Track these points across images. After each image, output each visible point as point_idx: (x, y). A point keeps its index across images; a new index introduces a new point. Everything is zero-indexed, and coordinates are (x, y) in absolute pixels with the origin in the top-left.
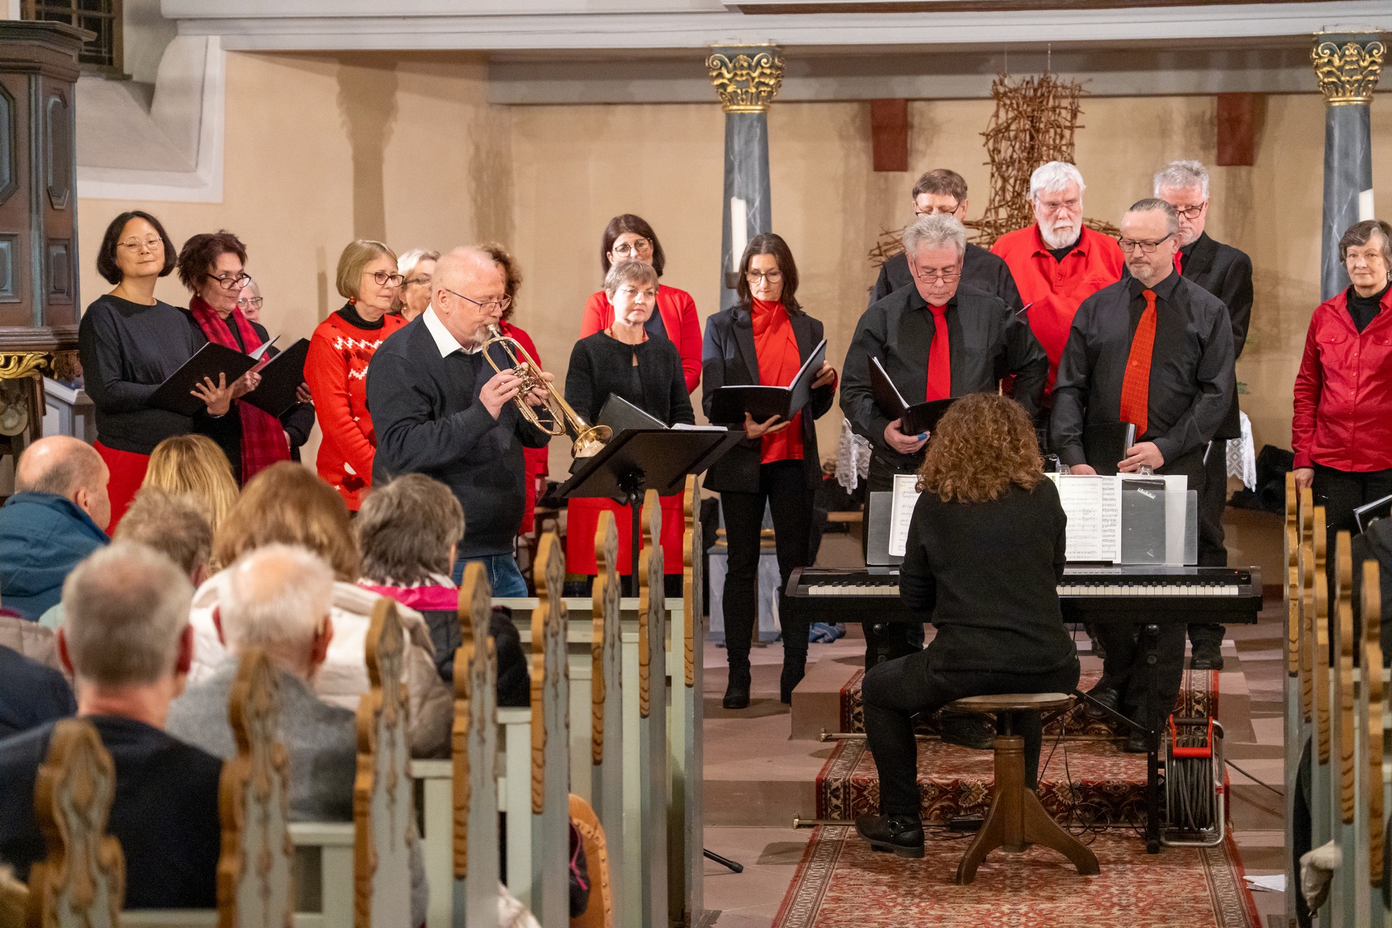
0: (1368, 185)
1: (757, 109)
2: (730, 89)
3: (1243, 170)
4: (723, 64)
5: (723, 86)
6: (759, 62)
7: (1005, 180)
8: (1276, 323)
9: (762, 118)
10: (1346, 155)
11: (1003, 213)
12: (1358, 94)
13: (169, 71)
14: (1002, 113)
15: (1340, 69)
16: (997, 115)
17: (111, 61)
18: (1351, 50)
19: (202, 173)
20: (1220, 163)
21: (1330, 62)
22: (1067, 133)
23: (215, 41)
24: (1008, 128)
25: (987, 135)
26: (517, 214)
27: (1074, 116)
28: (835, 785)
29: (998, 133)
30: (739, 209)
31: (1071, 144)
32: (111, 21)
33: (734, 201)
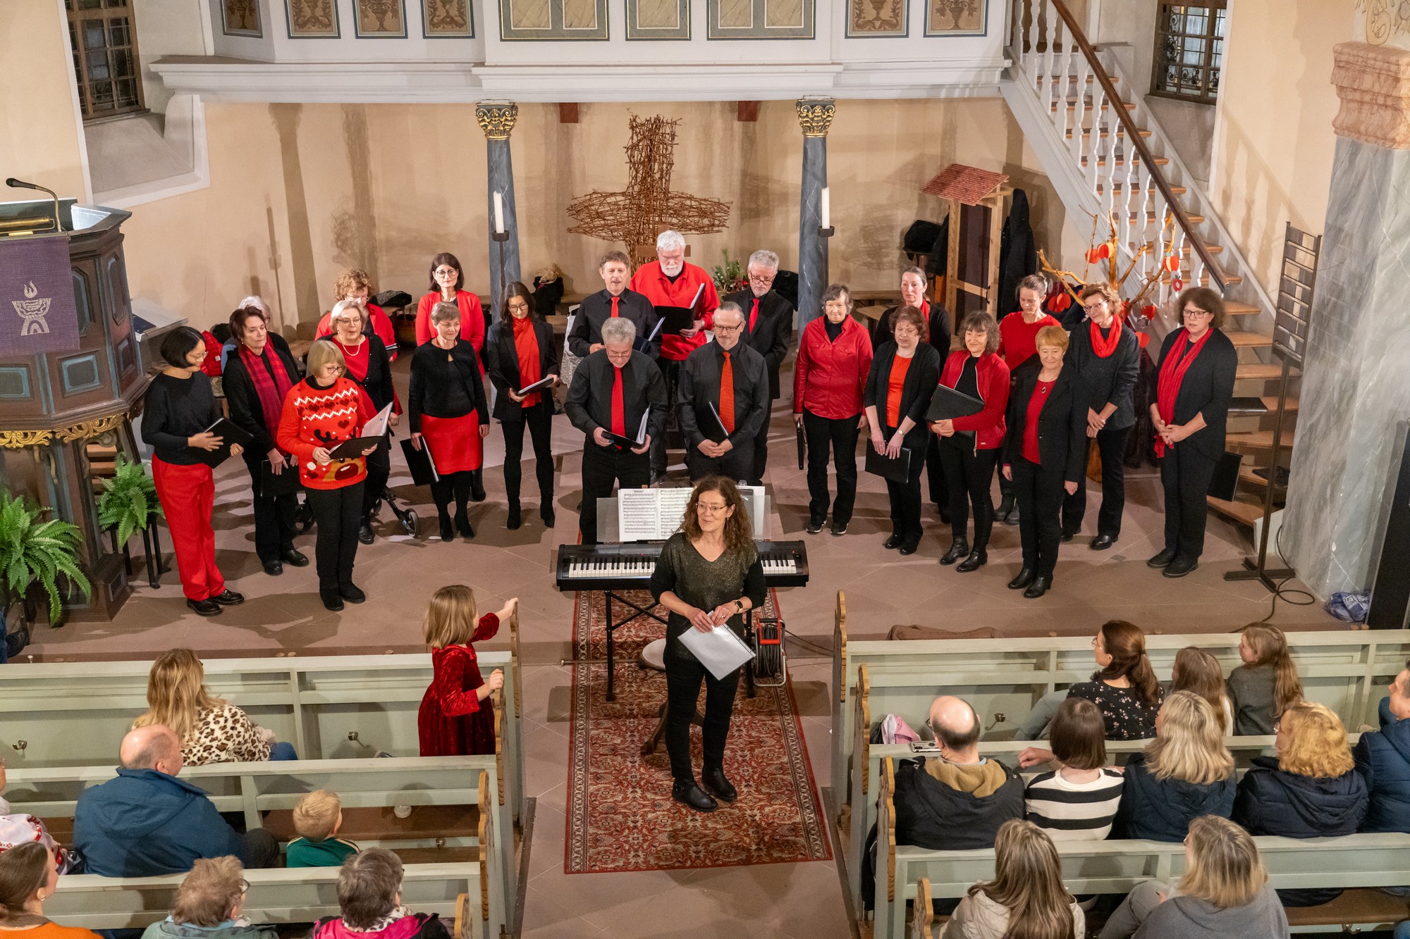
0: (825, 186)
1: (504, 137)
2: (490, 127)
3: (751, 124)
4: (485, 114)
5: (485, 126)
6: (504, 114)
7: (637, 172)
8: (767, 202)
9: (507, 142)
10: (814, 164)
11: (636, 188)
12: (821, 132)
13: (171, 114)
14: (635, 137)
15: (812, 119)
16: (632, 138)
17: (137, 102)
18: (818, 110)
19: (197, 172)
20: (739, 119)
21: (807, 116)
22: (669, 148)
23: (197, 97)
24: (638, 145)
25: (628, 149)
26: (371, 145)
27: (673, 139)
28: (582, 643)
29: (634, 147)
30: (498, 198)
31: (671, 153)
32: (134, 80)
33: (495, 193)
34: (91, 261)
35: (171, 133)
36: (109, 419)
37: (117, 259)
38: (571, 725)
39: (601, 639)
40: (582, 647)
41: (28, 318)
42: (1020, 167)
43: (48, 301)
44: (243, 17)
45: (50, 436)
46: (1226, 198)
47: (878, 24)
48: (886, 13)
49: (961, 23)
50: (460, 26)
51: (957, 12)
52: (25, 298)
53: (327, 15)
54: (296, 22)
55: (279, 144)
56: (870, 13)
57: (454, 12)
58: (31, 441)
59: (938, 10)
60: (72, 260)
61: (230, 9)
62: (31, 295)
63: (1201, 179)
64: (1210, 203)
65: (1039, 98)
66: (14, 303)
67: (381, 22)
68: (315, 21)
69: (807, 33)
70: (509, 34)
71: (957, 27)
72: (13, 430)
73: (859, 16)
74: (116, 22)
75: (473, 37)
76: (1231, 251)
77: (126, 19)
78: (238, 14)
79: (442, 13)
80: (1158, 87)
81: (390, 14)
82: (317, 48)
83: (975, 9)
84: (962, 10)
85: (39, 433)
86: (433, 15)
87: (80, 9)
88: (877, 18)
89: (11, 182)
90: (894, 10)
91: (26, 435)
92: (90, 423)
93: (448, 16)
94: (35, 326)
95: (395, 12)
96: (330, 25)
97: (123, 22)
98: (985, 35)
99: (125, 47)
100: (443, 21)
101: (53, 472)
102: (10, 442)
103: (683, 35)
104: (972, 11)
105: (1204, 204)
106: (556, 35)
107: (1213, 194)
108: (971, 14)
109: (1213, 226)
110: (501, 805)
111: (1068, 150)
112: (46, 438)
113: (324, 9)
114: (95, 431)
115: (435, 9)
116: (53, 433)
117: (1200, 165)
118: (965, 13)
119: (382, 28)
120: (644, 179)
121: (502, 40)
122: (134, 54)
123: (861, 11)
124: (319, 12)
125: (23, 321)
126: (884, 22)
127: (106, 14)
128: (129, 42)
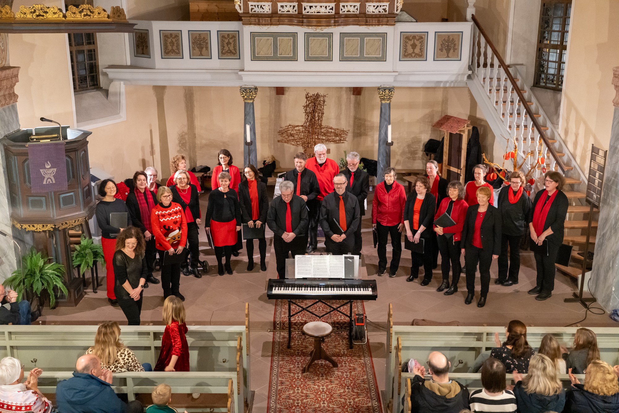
0: (390, 124)
1: (251, 101)
2: (245, 97)
3: (359, 96)
4: (243, 91)
5: (243, 96)
6: (252, 91)
7: (308, 117)
8: (365, 130)
9: (253, 103)
10: (385, 114)
11: (308, 124)
12: (388, 101)
13: (111, 90)
14: (308, 102)
15: (384, 95)
16: (306, 102)
17: (97, 84)
18: (387, 91)
19: (121, 114)
20: (353, 94)
21: (382, 94)
22: (322, 107)
23: (122, 83)
24: (309, 105)
25: (304, 107)
27: (324, 103)
28: (278, 322)
29: (307, 106)
30: (248, 127)
31: (323, 109)
32: (96, 75)
33: (247, 125)
34: (74, 153)
35: (111, 98)
36: (78, 220)
37: (85, 151)
38: (272, 359)
39: (286, 321)
40: (278, 324)
41: (46, 177)
42: (475, 117)
43: (55, 169)
44: (143, 49)
45: (53, 227)
46: (566, 132)
47: (413, 55)
48: (417, 50)
49: (450, 55)
50: (234, 54)
51: (448, 50)
52: (45, 168)
53: (178, 49)
54: (165, 52)
55: (156, 103)
56: (410, 50)
57: (232, 48)
58: (45, 229)
59: (440, 49)
60: (66, 152)
61: (138, 46)
62: (48, 167)
63: (555, 124)
64: (559, 135)
65: (483, 87)
66: (41, 170)
67: (201, 51)
68: (173, 51)
69: (383, 59)
70: (255, 58)
71: (448, 57)
72: (38, 224)
73: (405, 51)
74: (90, 51)
75: (239, 59)
76: (568, 156)
77: (94, 50)
78: (141, 48)
79: (226, 48)
80: (537, 83)
81: (204, 49)
82: (173, 63)
83: (456, 49)
84: (450, 49)
85: (49, 225)
86: (223, 49)
87: (75, 46)
88: (413, 52)
89: (42, 119)
90: (420, 49)
91: (43, 226)
92: (71, 221)
93: (229, 50)
94: (49, 180)
95: (207, 48)
96: (179, 53)
97: (93, 51)
98: (460, 60)
99: (93, 62)
100: (227, 52)
101: (54, 242)
102: (37, 229)
103: (329, 59)
104: (455, 50)
105: (556, 134)
106: (275, 58)
107: (561, 130)
108: (454, 51)
109: (561, 145)
110: (238, 394)
111: (496, 110)
112: (52, 227)
113: (177, 47)
114: (72, 225)
115: (224, 47)
116: (55, 225)
117: (555, 118)
118: (452, 51)
119: (201, 55)
120: (311, 120)
121: (252, 60)
122: (97, 64)
123: (406, 49)
124: (175, 48)
125: (44, 178)
126: (416, 54)
127: (86, 48)
128: (95, 59)
